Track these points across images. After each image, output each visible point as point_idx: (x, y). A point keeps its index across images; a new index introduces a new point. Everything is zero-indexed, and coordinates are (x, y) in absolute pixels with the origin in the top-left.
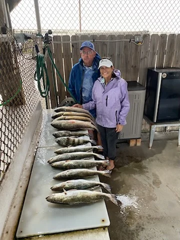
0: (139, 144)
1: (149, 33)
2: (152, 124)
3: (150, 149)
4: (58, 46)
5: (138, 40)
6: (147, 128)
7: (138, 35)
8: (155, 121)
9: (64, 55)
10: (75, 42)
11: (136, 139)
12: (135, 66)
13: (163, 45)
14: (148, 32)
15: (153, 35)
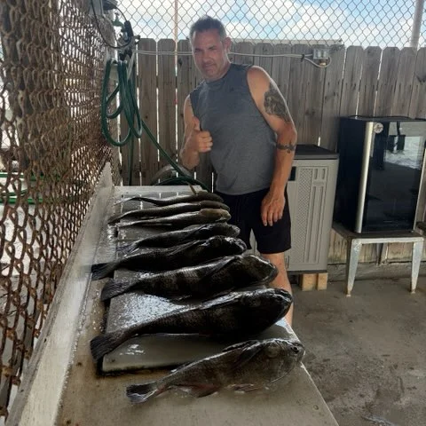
0: (323, 285)
1: (342, 43)
2: (352, 238)
3: (349, 296)
4: (147, 61)
5: (319, 55)
6: (339, 254)
7: (319, 46)
8: (360, 231)
9: (161, 80)
10: (185, 54)
11: (317, 272)
12: (314, 113)
13: (371, 70)
14: (341, 41)
15: (351, 47)
